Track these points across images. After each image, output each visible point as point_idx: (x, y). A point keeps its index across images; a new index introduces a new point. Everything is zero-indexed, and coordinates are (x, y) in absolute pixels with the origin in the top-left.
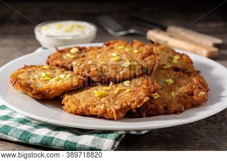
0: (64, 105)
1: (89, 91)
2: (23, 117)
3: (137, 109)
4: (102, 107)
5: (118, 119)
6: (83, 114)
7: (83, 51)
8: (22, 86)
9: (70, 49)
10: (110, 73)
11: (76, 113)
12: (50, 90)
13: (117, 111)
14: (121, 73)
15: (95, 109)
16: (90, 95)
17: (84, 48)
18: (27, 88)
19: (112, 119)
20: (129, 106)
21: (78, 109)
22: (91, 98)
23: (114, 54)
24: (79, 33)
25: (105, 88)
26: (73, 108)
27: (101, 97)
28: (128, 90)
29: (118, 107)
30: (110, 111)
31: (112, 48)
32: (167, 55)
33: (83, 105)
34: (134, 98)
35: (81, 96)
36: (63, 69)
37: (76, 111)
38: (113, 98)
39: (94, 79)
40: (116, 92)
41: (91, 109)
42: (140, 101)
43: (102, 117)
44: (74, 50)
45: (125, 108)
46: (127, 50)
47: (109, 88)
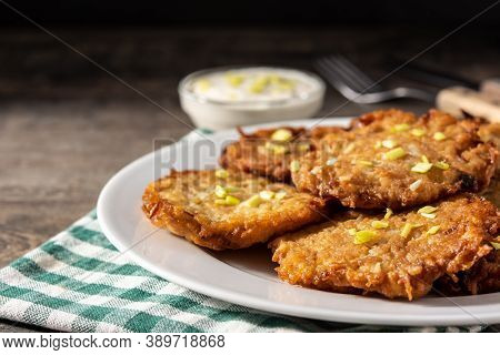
0: (277, 265)
1: (335, 231)
2: (179, 292)
3: (460, 274)
4: (376, 269)
5: (417, 299)
6: (327, 286)
8: (174, 220)
9: (270, 133)
10: (385, 187)
11: (311, 285)
12: (242, 229)
13: (414, 280)
14: (413, 187)
15: (358, 275)
16: (340, 240)
18: (187, 225)
19: (402, 299)
20: (442, 268)
21: (314, 273)
22: (345, 249)
24: (286, 96)
25: (375, 223)
26: (303, 270)
27: (370, 244)
28: (433, 229)
29: (416, 270)
30: (397, 278)
31: (379, 130)
33: (327, 264)
35: (320, 241)
37: (310, 279)
38: (399, 248)
39: (350, 201)
40: (404, 232)
41: (348, 274)
42: (469, 256)
43: (374, 293)
44: (282, 135)
45: (432, 271)
46: (417, 133)
47: (384, 223)
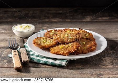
0: (50, 51)
1: (58, 46)
2: (37, 55)
3: (73, 52)
4: (62, 52)
5: (67, 56)
6: (56, 54)
7: (56, 31)
8: (37, 45)
10: (65, 40)
11: (54, 54)
12: (46, 46)
13: (67, 53)
14: (69, 40)
15: (60, 53)
17: (57, 30)
18: (39, 45)
19: (65, 55)
20: (71, 52)
21: (55, 52)
22: (59, 49)
23: (66, 34)
25: (63, 45)
26: (53, 52)
27: (62, 48)
28: (71, 46)
29: (67, 52)
30: (65, 53)
31: (66, 31)
32: (84, 34)
33: (56, 51)
34: (72, 49)
35: (56, 48)
36: (50, 38)
37: (54, 53)
38: (66, 49)
39: (60, 42)
40: (67, 47)
41: (59, 52)
42: (74, 50)
43: (62, 55)
44: (53, 31)
45: (69, 52)
46: (71, 32)
47: (65, 46)
